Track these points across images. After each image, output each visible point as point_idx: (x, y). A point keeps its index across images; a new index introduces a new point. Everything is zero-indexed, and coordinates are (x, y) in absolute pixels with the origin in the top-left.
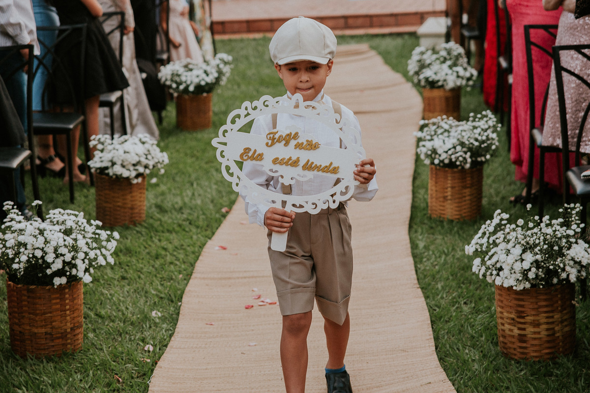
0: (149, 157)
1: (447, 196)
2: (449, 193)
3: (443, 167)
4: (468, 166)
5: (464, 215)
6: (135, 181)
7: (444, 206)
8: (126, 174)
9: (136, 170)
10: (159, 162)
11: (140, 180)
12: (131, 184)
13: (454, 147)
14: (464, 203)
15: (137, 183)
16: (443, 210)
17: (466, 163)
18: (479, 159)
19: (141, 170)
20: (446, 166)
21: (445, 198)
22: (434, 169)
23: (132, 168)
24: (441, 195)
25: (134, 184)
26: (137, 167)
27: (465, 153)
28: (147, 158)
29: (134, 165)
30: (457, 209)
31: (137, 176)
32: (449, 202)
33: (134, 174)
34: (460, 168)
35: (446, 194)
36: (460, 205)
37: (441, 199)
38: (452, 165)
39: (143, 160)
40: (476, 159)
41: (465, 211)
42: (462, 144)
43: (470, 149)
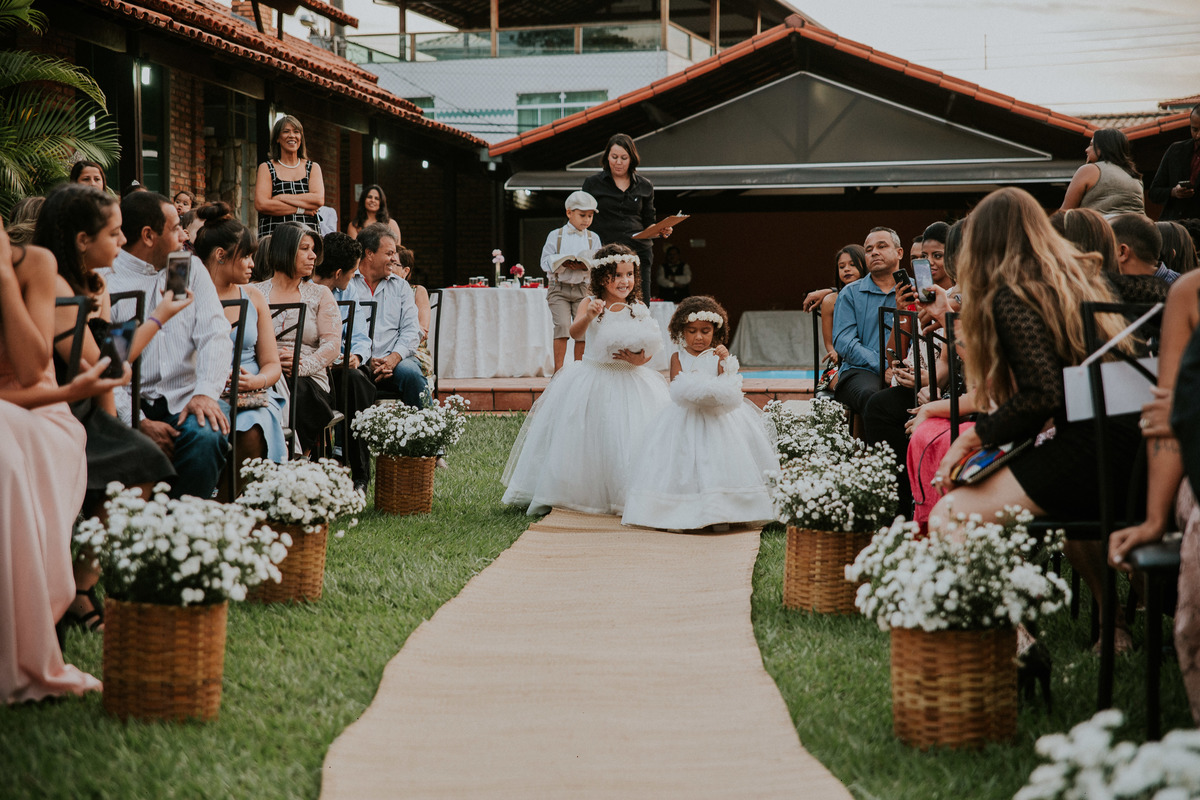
0: (336, 492)
1: (814, 576)
2: (818, 571)
3: (808, 527)
4: (849, 526)
5: (840, 608)
6: (310, 530)
7: (808, 592)
8: (297, 514)
9: (314, 511)
10: (351, 504)
11: (318, 528)
12: (304, 534)
13: (829, 494)
14: (841, 588)
15: (313, 534)
16: (808, 599)
17: (846, 521)
18: (867, 517)
19: (322, 511)
20: (815, 525)
21: (811, 578)
22: (795, 531)
23: (307, 507)
24: (805, 573)
25: (308, 535)
26: (315, 507)
27: (846, 503)
28: (332, 494)
29: (311, 502)
30: (829, 597)
31: (314, 522)
32: (817, 584)
33: (309, 516)
34: (836, 529)
35: (812, 572)
36: (835, 589)
37: (805, 581)
38: (824, 523)
39: (326, 494)
40: (863, 517)
41: (840, 601)
42: (843, 490)
43: (854, 498)
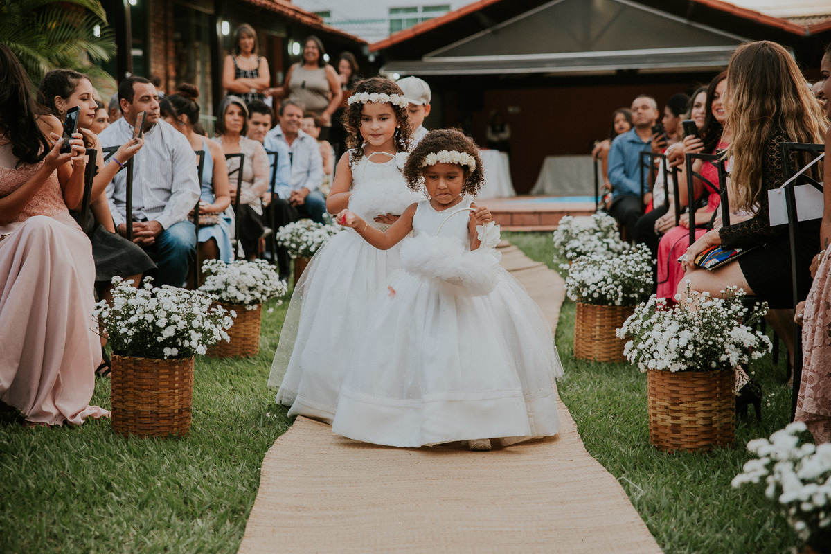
0: (267, 282)
1: (595, 336)
2: (597, 333)
3: (591, 303)
4: (618, 302)
5: (613, 358)
6: (250, 308)
7: (591, 347)
8: (240, 297)
9: (252, 295)
10: (277, 290)
11: (255, 307)
12: (246, 311)
13: (605, 280)
14: (614, 345)
15: (252, 311)
16: (591, 352)
17: (617, 299)
18: (632, 296)
19: (258, 295)
20: (596, 301)
21: (593, 338)
22: (581, 306)
23: (247, 292)
24: (589, 334)
25: (248, 311)
26: (252, 292)
27: (617, 286)
28: (264, 284)
29: (250, 289)
30: (605, 351)
31: (252, 303)
32: (597, 342)
33: (249, 299)
34: (610, 304)
35: (593, 334)
36: (609, 346)
37: (589, 340)
38: (602, 300)
39: (260, 283)
40: (629, 296)
41: (613, 353)
42: (615, 277)
43: (622, 283)
